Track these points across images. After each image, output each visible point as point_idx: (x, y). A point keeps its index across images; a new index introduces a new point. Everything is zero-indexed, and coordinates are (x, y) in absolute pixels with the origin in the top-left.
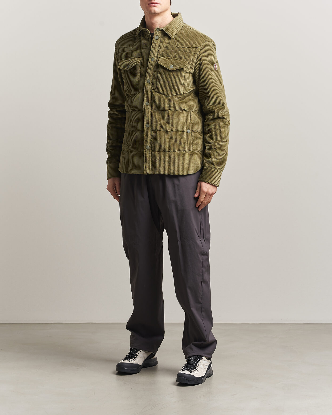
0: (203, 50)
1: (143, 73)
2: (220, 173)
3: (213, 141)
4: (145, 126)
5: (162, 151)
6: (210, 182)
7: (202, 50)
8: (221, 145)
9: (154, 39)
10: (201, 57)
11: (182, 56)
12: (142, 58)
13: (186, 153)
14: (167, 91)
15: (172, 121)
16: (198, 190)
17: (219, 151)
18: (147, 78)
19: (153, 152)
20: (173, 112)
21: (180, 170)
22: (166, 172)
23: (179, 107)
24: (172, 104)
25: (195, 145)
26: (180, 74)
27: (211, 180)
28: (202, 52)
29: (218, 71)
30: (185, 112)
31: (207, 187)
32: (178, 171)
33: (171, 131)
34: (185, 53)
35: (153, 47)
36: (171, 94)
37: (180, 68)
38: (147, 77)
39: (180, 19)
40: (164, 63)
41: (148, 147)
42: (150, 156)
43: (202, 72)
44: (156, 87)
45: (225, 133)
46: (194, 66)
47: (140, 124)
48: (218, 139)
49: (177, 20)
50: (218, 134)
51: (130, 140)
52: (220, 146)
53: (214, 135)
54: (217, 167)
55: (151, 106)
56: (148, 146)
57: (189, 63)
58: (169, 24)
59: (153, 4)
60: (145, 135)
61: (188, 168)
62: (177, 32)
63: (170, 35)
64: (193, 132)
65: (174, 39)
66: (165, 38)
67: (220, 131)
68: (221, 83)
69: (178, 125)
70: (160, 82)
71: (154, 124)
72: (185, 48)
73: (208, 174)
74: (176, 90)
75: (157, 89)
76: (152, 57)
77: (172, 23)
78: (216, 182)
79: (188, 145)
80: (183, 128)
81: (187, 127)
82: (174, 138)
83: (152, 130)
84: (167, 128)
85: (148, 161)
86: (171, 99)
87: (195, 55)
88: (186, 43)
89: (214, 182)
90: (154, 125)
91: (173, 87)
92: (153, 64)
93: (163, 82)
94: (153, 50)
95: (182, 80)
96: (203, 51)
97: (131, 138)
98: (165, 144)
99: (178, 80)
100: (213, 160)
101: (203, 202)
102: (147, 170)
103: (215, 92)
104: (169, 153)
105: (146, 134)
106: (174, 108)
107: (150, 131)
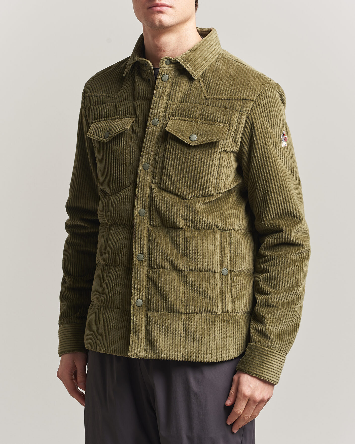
0: (259, 105)
1: (135, 148)
2: (282, 358)
3: (272, 291)
4: (135, 258)
5: (168, 312)
6: (260, 374)
7: (257, 104)
8: (288, 300)
9: (159, 80)
10: (255, 119)
11: (215, 117)
12: (136, 118)
13: (217, 316)
14: (183, 188)
15: (191, 250)
16: (233, 392)
17: (281, 311)
18: (143, 160)
19: (149, 312)
20: (195, 232)
21: (205, 352)
22: (175, 354)
23: (206, 222)
24: (192, 215)
25: (237, 300)
26: (210, 152)
27: (262, 371)
28: (256, 110)
29: (289, 148)
30: (219, 232)
31: (251, 386)
32: (200, 355)
33: (188, 269)
34: (222, 111)
35: (157, 97)
36: (190, 194)
37: (210, 140)
38: (144, 158)
39: (214, 40)
40: (179, 130)
41: (140, 302)
42: (143, 320)
43: (256, 149)
44: (161, 179)
45: (297, 276)
46: (240, 138)
47: (124, 252)
48: (283, 286)
49: (208, 43)
50: (283, 277)
51: (104, 283)
52: (285, 301)
53: (275, 278)
54: (276, 343)
55: (150, 218)
56: (140, 299)
57: (230, 132)
58: (190, 50)
59: (158, 8)
60: (135, 277)
61: (220, 348)
62: (207, 67)
63: (193, 73)
64: (235, 272)
65: (201, 81)
66: (181, 79)
67: (288, 271)
68: (294, 173)
69: (204, 259)
70: (169, 169)
71: (154, 255)
72: (222, 99)
73: (256, 358)
74: (201, 185)
75: (162, 182)
76: (155, 116)
77: (197, 48)
78: (272, 376)
79: (223, 300)
80: (214, 265)
81: (222, 262)
82: (195, 285)
83: (150, 266)
84: (180, 264)
85: (138, 331)
86: (190, 205)
87: (242, 114)
88: (223, 90)
89: (267, 374)
90: (154, 257)
91: (195, 179)
92: (155, 131)
93: (176, 168)
94: (156, 103)
95: (214, 166)
96: (258, 107)
97: (107, 281)
98: (175, 297)
99: (206, 166)
100: (270, 328)
101: (242, 415)
102: (136, 349)
103: (280, 192)
104: (183, 317)
105: (136, 275)
106: (197, 223)
107: (145, 269)
